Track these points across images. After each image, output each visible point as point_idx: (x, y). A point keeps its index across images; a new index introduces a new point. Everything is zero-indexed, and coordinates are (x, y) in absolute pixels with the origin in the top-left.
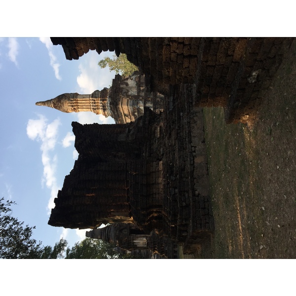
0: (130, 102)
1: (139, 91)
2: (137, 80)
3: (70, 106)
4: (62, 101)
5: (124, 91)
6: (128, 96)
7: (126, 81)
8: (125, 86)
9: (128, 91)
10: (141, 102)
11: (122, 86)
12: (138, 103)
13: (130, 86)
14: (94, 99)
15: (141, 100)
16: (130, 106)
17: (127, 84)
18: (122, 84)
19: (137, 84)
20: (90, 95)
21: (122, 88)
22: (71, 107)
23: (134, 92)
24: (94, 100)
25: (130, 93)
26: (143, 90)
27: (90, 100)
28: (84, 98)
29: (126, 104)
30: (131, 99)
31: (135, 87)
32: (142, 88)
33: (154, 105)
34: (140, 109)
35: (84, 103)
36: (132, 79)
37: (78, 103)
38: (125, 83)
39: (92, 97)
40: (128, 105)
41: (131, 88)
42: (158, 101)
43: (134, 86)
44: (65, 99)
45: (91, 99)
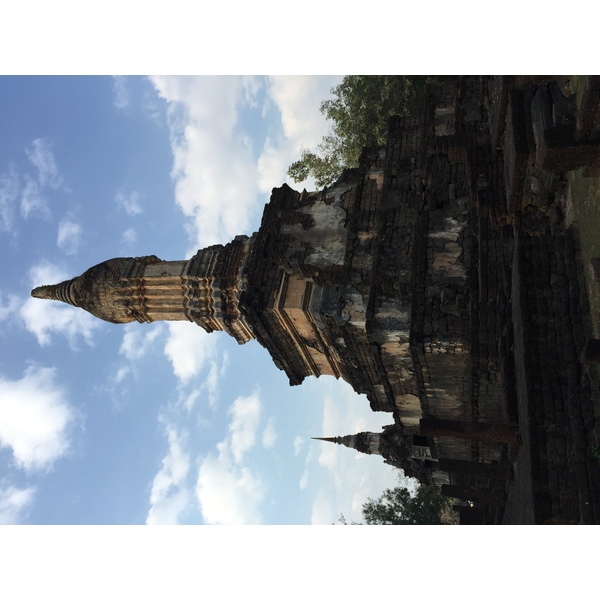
0: (316, 293)
1: (353, 248)
2: (349, 203)
3: (118, 301)
4: (95, 286)
5: (295, 247)
6: (307, 270)
7: (305, 210)
8: (298, 228)
9: (309, 249)
10: (356, 296)
11: (286, 229)
12: (343, 303)
13: (319, 227)
14: (193, 278)
15: (358, 289)
16: (314, 311)
17: (308, 222)
18: (290, 221)
19: (346, 221)
20: (185, 263)
21: (289, 238)
22: (122, 308)
23: (331, 253)
24: (195, 284)
25: (315, 257)
26: (369, 242)
27: (184, 281)
28: (164, 274)
29: (300, 302)
30: (318, 281)
31: (339, 232)
32: (364, 237)
33: (414, 315)
34: (355, 328)
35: (164, 292)
36: (328, 202)
37: (144, 292)
38: (302, 215)
39: (189, 273)
40: (305, 308)
41: (322, 235)
42: (436, 298)
43: (335, 227)
44: (106, 277)
45: (186, 277)
